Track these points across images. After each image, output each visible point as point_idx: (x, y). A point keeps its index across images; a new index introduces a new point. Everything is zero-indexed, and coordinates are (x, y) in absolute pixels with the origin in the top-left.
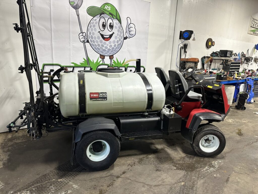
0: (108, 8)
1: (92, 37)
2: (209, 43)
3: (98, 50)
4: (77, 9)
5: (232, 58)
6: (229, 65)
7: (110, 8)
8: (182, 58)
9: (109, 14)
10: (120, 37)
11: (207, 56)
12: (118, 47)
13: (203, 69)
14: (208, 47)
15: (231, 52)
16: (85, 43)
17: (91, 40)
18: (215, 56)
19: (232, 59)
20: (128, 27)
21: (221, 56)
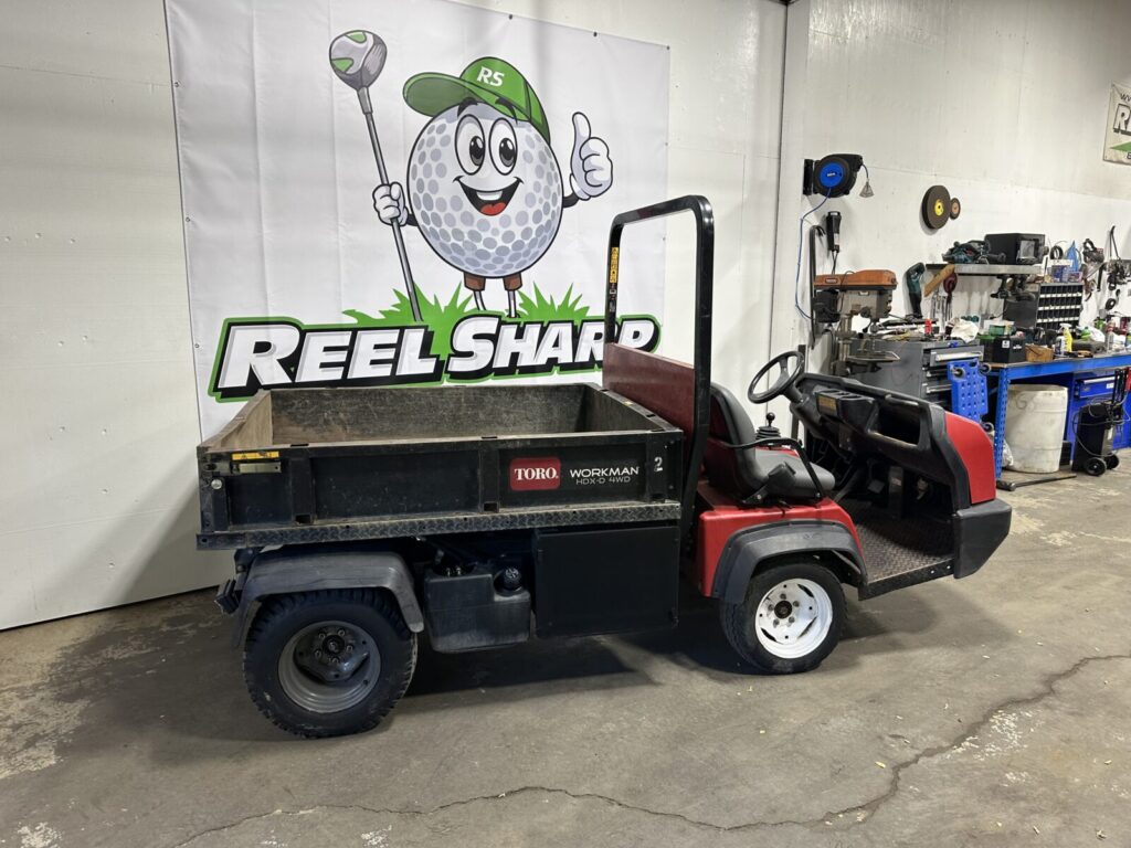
0: (490, 79)
1: (427, 198)
2: (937, 207)
3: (454, 254)
4: (363, 86)
5: (1043, 265)
6: (1030, 298)
7: (499, 76)
8: (819, 272)
9: (497, 102)
10: (548, 198)
11: (930, 262)
12: (540, 239)
13: (917, 320)
14: (930, 222)
15: (1036, 241)
16: (399, 226)
17: (424, 214)
18: (965, 262)
19: (1043, 271)
20: (581, 155)
21: (993, 261)
